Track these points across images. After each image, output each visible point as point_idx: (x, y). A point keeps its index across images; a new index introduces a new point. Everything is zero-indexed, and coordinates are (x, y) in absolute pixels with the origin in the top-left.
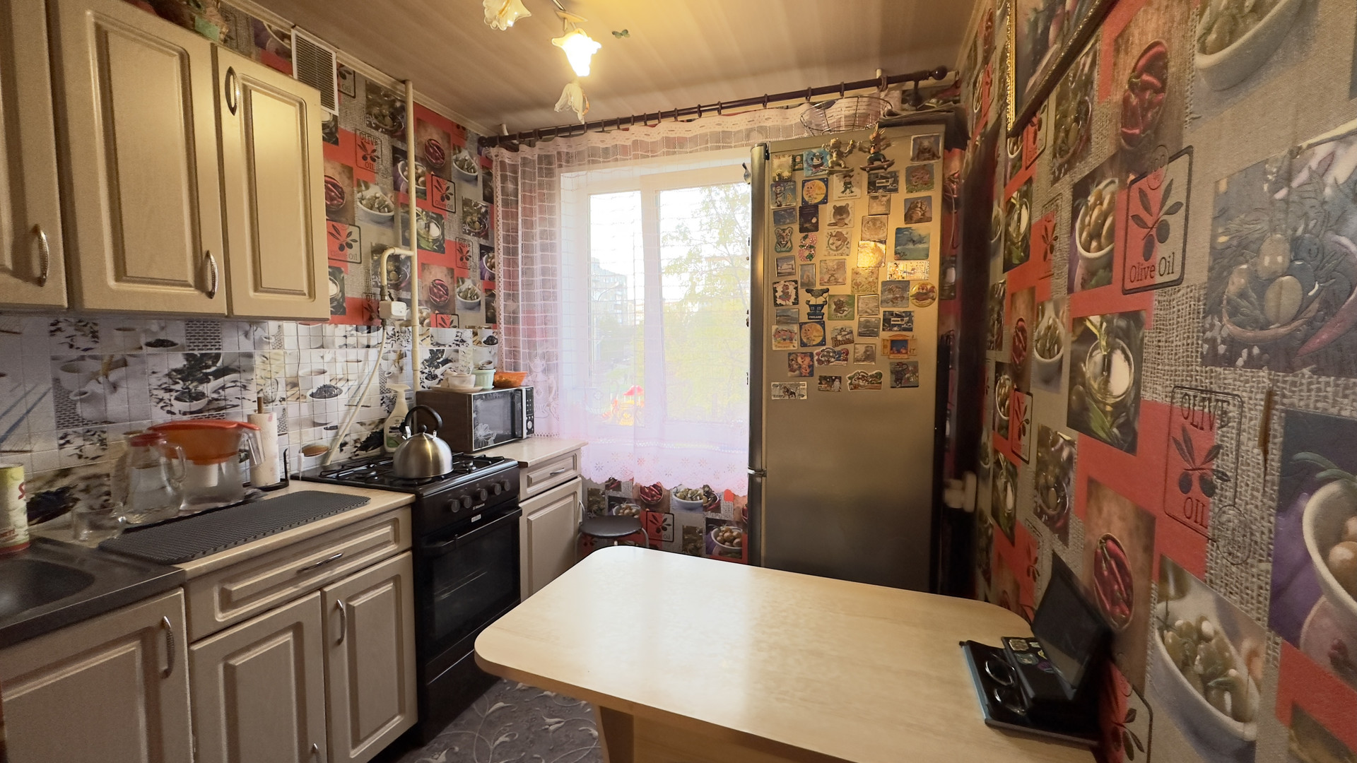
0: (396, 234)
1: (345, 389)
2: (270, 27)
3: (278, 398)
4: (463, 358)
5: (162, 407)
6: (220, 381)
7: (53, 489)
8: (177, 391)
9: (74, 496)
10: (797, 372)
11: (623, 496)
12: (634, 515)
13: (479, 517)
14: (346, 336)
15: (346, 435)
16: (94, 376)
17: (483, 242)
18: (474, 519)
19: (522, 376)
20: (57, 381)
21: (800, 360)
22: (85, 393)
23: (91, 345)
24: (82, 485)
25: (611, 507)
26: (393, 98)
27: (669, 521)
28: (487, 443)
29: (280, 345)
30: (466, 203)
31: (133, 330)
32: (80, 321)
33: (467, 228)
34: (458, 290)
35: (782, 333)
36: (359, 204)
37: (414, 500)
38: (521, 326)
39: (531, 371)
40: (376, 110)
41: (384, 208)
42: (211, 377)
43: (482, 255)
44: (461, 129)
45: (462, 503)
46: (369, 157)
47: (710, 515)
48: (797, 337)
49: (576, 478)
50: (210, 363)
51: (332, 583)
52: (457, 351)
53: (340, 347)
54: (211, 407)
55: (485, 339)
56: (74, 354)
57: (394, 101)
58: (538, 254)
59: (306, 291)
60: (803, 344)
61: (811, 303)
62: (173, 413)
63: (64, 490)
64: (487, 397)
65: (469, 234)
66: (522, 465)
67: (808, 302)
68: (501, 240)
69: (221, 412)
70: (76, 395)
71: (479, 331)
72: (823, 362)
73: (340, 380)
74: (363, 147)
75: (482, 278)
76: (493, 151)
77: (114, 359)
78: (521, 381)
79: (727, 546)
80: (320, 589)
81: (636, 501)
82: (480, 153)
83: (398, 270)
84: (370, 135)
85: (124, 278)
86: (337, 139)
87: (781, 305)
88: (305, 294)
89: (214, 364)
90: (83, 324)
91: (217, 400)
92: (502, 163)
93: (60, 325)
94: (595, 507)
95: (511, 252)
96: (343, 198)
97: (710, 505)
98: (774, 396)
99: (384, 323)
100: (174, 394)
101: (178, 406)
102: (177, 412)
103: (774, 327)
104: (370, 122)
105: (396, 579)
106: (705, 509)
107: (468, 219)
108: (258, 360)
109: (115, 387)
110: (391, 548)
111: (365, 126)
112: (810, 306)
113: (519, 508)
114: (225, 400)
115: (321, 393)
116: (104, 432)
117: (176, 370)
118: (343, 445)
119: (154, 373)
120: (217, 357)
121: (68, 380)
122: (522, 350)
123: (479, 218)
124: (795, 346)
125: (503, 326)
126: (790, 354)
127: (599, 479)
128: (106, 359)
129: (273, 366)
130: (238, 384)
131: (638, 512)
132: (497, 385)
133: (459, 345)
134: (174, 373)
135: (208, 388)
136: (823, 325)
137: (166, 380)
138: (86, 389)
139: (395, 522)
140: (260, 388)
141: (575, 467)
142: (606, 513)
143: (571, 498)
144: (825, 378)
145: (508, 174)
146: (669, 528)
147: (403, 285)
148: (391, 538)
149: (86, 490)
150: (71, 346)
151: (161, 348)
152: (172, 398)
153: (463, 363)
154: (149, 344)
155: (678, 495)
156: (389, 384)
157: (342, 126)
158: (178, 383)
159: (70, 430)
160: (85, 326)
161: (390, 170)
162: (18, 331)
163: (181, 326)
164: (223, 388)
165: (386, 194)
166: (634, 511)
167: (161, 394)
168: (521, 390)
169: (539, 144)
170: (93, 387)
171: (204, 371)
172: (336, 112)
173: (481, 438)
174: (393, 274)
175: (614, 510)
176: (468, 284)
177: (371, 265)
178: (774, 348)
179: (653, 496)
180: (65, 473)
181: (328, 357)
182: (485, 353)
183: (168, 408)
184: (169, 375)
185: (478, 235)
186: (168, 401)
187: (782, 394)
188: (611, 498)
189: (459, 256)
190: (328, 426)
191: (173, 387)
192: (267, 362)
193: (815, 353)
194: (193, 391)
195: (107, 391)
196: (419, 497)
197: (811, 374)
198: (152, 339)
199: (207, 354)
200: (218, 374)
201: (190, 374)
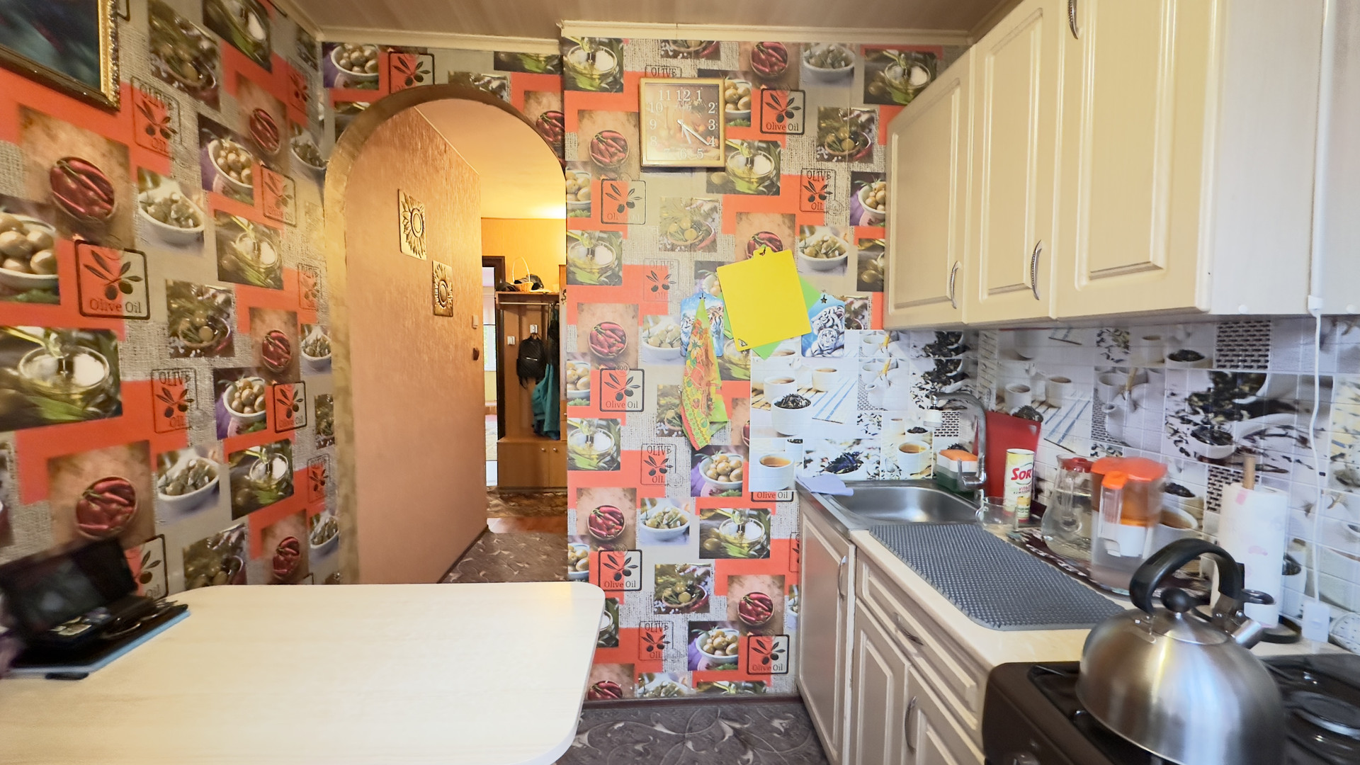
5: (1176, 442)
6: (1262, 422)
8: (1196, 424)
16: (1120, 391)
20: (1096, 390)
22: (1112, 407)
31: (1160, 338)
32: (1117, 328)
42: (1244, 413)
50: (1246, 389)
54: (1240, 460)
62: (1188, 454)
70: (1106, 408)
77: (1139, 373)
88: (1156, 268)
89: (1253, 391)
90: (1119, 331)
91: (1249, 451)
93: (1104, 336)
100: (1192, 427)
101: (1195, 446)
102: (1192, 454)
108: (1343, 393)
109: (1135, 405)
114: (1264, 455)
116: (1121, 453)
117: (1197, 395)
119: (1173, 394)
120: (1261, 379)
130: (1294, 433)
134: (1195, 399)
135: (1238, 429)
137: (1186, 406)
138: (1113, 403)
150: (1108, 357)
151: (1185, 363)
152: (1189, 433)
154: (1172, 357)
158: (1198, 413)
159: (1098, 443)
160: (1121, 335)
163: (1213, 332)
164: (1262, 434)
167: (1177, 423)
170: (1119, 402)
171: (1237, 401)
183: (1183, 445)
184: (1189, 400)
186: (1183, 435)
191: (1191, 417)
194: (1216, 428)
195: (1130, 410)
198: (1175, 351)
199: (1243, 374)
200: (1256, 410)
201: (1216, 403)
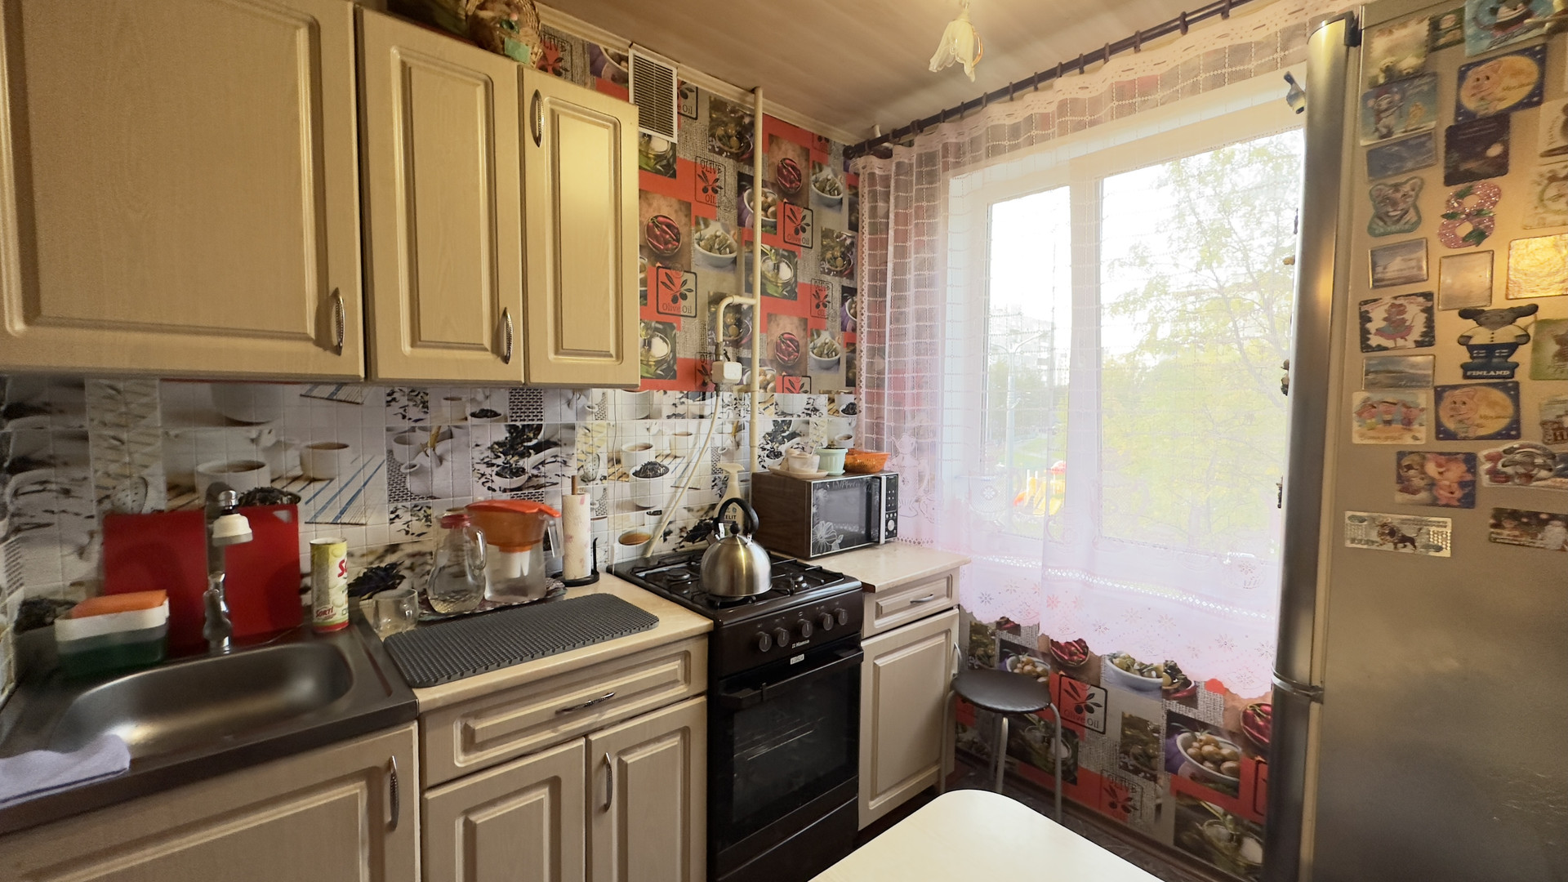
0: (739, 280)
1: (671, 468)
2: (606, 50)
3: (599, 477)
4: (814, 432)
5: (483, 483)
6: (541, 455)
7: (383, 565)
8: (498, 466)
9: (401, 573)
10: (1423, 496)
11: (1024, 644)
12: (1039, 676)
13: (801, 657)
14: (674, 405)
15: (670, 523)
16: (423, 448)
17: (846, 282)
18: (793, 661)
19: (884, 458)
20: (390, 452)
21: (1431, 469)
22: (415, 466)
23: (421, 416)
24: (408, 563)
25: (1004, 656)
26: (740, 113)
27: (1099, 697)
28: (829, 548)
29: (602, 416)
30: (826, 234)
31: (460, 399)
32: (413, 391)
33: (827, 266)
34: (811, 345)
35: (1382, 408)
36: (697, 246)
37: (712, 629)
38: (887, 392)
39: (896, 453)
40: (720, 131)
41: (725, 249)
42: (531, 451)
43: (844, 300)
44: (823, 141)
45: (774, 638)
46: (710, 188)
47: (1176, 707)
48: (1428, 417)
49: (951, 609)
50: (532, 435)
51: (601, 729)
52: (808, 423)
53: (669, 417)
54: (531, 484)
55: (844, 407)
56: (407, 425)
57: (742, 117)
58: (911, 293)
59: (613, 351)
60: (1442, 433)
61: (1473, 342)
62: (494, 490)
63: (393, 566)
64: (831, 487)
65: (829, 274)
66: (868, 588)
67: (1464, 340)
68: (866, 277)
69: (540, 490)
70: (406, 468)
71: (836, 397)
72: (1508, 478)
73: (667, 456)
74: (704, 177)
75: (844, 329)
76: (859, 162)
77: (442, 430)
78: (882, 465)
79: (1207, 767)
80: (586, 736)
81: (1044, 655)
82: (846, 169)
83: (739, 323)
84: (712, 162)
85: (419, 343)
86: (675, 171)
87: (1380, 348)
88: (611, 356)
89: (536, 436)
90: (415, 393)
91: (537, 476)
92: (872, 175)
93: (395, 395)
94: (980, 651)
95: (878, 292)
96: (678, 241)
97: (1177, 691)
98: (1353, 540)
99: (717, 389)
100: (495, 469)
101: (499, 482)
102: (498, 489)
103: (1359, 397)
104: (713, 146)
105: (685, 732)
106: (1167, 694)
107: (829, 255)
108: (580, 432)
109: (441, 459)
110: (681, 690)
111: (707, 151)
112: (1471, 349)
113: (860, 649)
114: (545, 477)
115: (645, 471)
116: (430, 508)
117: (497, 443)
118: (667, 534)
119: (477, 445)
120: (539, 428)
121: (402, 453)
122: (887, 423)
123: (843, 253)
124: (1421, 436)
125: (864, 390)
126: (1401, 455)
127: (987, 615)
128: (434, 431)
129: (595, 439)
130: (559, 459)
131: (1045, 673)
132: (849, 470)
133: (810, 415)
134: (497, 447)
135: (527, 463)
136: (1513, 391)
137: (489, 453)
138: (414, 462)
139: (686, 655)
140: (580, 464)
141: (949, 594)
142: (995, 661)
143: (942, 639)
144: (1514, 515)
145: (878, 188)
146: (1099, 712)
147: (744, 341)
148: (680, 676)
149: (411, 568)
150: (404, 417)
151: (485, 419)
152: (494, 473)
153: (815, 438)
154: (473, 415)
155: (1117, 661)
156: (723, 463)
157: (680, 155)
158: (500, 457)
159: (400, 505)
160: (417, 395)
161: (734, 202)
162: (359, 401)
163: (505, 394)
164: (543, 463)
165: (728, 232)
166: (1039, 669)
167: (483, 468)
168: (880, 479)
169: (919, 140)
170: (421, 460)
171: (526, 444)
172: (675, 140)
173: (823, 541)
174: (733, 329)
175: (1008, 661)
176: (825, 337)
177: (707, 319)
178: (1356, 440)
179: (1071, 654)
180: (393, 548)
181: (654, 430)
182: (844, 424)
183: (489, 484)
184: (491, 448)
185: (840, 274)
186: (489, 477)
187: (1374, 536)
188: (1004, 643)
189: (815, 302)
190: (652, 511)
191: (494, 461)
192: (590, 434)
193: (1482, 454)
194: (514, 466)
195: (434, 465)
196: (717, 625)
197: (1469, 500)
198: (476, 410)
199: (528, 425)
200: (539, 448)
201: (512, 447)
